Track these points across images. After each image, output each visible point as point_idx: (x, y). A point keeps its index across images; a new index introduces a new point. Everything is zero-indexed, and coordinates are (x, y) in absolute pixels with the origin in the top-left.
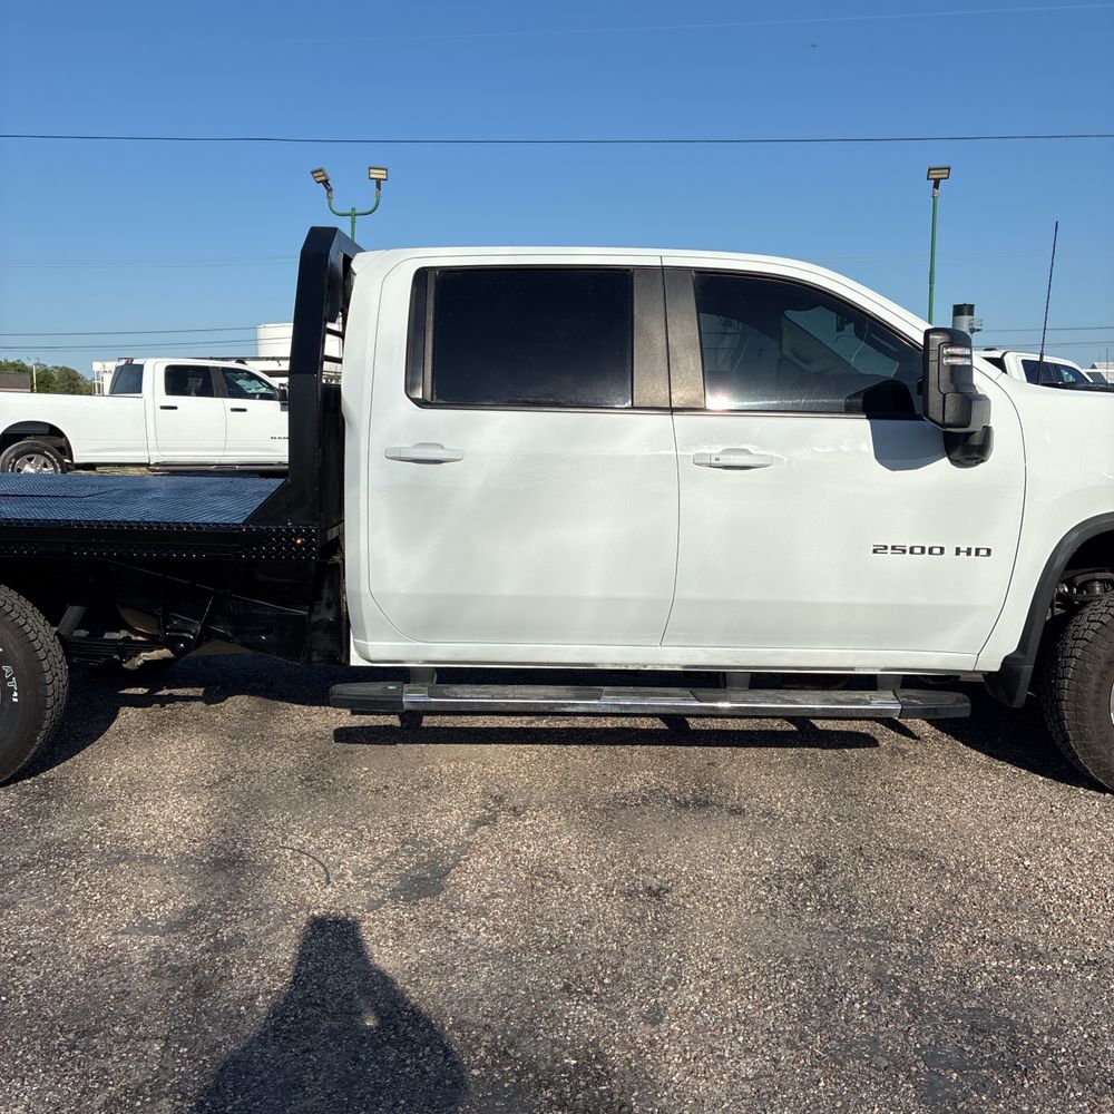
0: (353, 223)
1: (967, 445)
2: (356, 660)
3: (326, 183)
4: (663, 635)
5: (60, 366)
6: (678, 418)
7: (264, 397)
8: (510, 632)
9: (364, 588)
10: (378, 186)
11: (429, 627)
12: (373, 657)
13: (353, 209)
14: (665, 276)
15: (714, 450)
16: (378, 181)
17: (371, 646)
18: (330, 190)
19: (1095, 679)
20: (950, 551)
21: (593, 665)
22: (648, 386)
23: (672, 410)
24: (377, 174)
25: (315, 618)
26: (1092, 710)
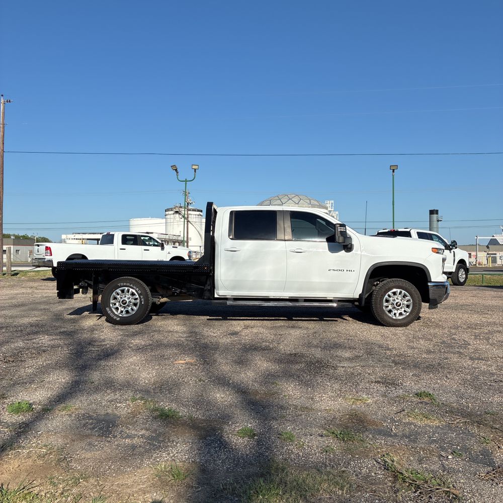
0: (186, 184)
1: (348, 248)
2: (216, 296)
3: (176, 170)
4: (284, 289)
5: (42, 237)
6: (286, 242)
7: (154, 245)
8: (251, 289)
9: (219, 279)
10: (195, 171)
11: (234, 288)
12: (220, 295)
13: (186, 179)
14: (283, 212)
15: (294, 249)
16: (195, 170)
17: (220, 292)
18: (177, 173)
19: (379, 299)
20: (345, 271)
21: (268, 297)
22: (280, 235)
23: (285, 240)
24: (195, 167)
25: (205, 288)
26: (379, 306)
